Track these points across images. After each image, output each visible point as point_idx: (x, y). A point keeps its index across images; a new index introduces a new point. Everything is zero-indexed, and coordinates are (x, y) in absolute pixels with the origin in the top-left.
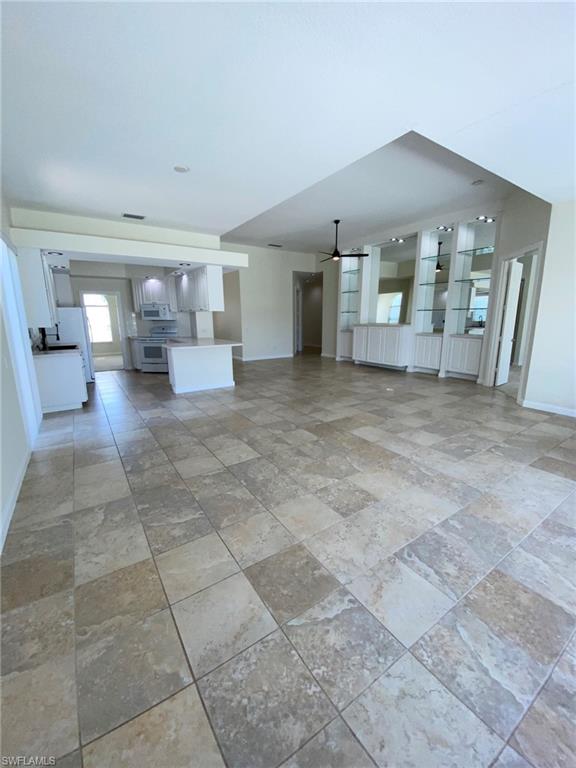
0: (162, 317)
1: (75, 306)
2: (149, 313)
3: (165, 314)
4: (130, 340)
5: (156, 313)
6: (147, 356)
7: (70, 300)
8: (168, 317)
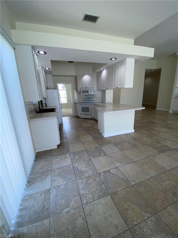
0: (90, 93)
1: (54, 89)
2: (84, 92)
3: (91, 92)
4: (75, 104)
5: (87, 92)
6: (82, 111)
7: (52, 86)
8: (92, 93)
